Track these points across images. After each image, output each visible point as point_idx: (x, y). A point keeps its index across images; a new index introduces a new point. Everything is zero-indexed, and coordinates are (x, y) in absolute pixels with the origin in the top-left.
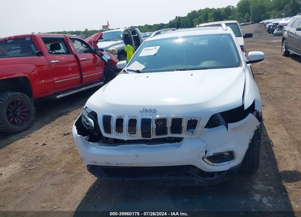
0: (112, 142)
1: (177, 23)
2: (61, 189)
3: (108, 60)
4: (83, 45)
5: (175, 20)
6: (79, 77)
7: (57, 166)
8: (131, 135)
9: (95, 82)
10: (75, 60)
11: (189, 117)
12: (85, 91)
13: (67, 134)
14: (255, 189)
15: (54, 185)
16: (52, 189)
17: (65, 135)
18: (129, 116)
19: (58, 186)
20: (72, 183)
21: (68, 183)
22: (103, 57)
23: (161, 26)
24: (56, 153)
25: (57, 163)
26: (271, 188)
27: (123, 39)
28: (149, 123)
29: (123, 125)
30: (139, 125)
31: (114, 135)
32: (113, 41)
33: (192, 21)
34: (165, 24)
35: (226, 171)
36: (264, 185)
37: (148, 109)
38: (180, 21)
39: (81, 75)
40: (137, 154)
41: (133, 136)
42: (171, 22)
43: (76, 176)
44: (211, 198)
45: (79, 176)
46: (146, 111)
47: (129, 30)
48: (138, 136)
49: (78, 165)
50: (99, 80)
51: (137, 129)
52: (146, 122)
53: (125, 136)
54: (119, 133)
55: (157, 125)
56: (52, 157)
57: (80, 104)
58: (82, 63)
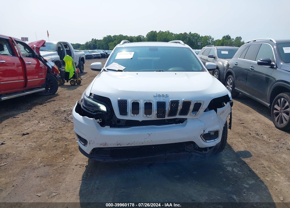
0: (123, 125)
1: (94, 45)
2: (50, 179)
3: (52, 67)
4: (26, 49)
5: (91, 41)
6: (23, 81)
7: (31, 161)
8: (146, 116)
9: (37, 88)
10: (20, 63)
11: (196, 101)
12: (25, 96)
13: (26, 134)
14: (225, 164)
15: (39, 177)
16: (40, 181)
17: (24, 134)
18: (144, 100)
19: (45, 177)
20: (60, 173)
21: (55, 174)
22: (47, 64)
23: (77, 45)
24: (23, 151)
25: (30, 159)
26: (235, 162)
27: (57, 51)
28: (164, 105)
29: (140, 107)
30: (154, 107)
31: (130, 117)
32: (46, 51)
33: (108, 44)
34: (82, 44)
35: (214, 146)
36: (230, 161)
37: (161, 94)
38: (96, 43)
39: (26, 79)
40: (150, 133)
41: (148, 117)
42: (87, 43)
43: (61, 168)
44: (196, 173)
45: (64, 167)
46: (159, 96)
47: (62, 43)
48: (153, 117)
49: (57, 159)
50: (41, 86)
51: (152, 110)
52: (161, 105)
53: (141, 117)
54: (135, 115)
55: (171, 107)
56: (21, 154)
57: (25, 108)
58: (27, 66)
